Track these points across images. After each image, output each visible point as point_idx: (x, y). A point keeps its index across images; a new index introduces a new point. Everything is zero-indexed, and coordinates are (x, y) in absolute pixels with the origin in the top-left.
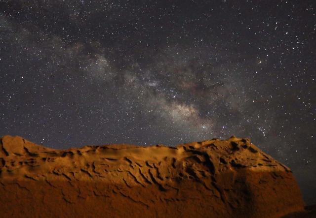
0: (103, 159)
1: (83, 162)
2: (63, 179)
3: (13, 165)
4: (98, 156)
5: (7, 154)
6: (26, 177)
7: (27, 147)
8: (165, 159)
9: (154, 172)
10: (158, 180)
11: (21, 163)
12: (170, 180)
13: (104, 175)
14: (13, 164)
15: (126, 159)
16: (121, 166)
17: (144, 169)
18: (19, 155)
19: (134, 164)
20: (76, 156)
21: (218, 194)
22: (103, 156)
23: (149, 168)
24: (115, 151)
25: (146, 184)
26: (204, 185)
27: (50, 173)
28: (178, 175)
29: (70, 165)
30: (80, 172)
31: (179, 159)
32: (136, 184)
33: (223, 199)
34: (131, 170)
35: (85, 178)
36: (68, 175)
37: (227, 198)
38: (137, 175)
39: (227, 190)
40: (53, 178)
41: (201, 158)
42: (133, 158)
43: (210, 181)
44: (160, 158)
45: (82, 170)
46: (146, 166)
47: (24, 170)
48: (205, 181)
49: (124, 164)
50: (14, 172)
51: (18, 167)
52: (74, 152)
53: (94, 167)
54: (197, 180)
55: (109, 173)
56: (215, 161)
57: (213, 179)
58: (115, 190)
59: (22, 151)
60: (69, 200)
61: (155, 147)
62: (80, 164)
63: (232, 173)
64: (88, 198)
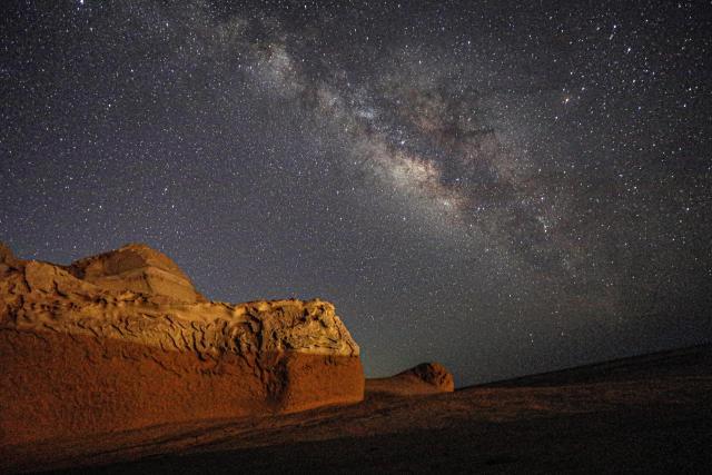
0: (140, 314)
1: (116, 315)
2: (90, 333)
3: (33, 308)
4: (135, 309)
5: (29, 290)
6: (45, 325)
7: (57, 281)
8: (217, 321)
9: (199, 336)
10: (200, 347)
11: (43, 306)
12: (214, 349)
13: (138, 334)
14: (33, 305)
15: (167, 317)
16: (160, 326)
17: (188, 331)
18: (45, 292)
19: (176, 325)
20: (110, 306)
21: (259, 373)
22: (141, 310)
23: (193, 330)
24: (156, 306)
25: (186, 350)
26: (247, 361)
27: (74, 324)
28: (223, 345)
29: (99, 317)
30: (111, 327)
31: (231, 324)
32: (173, 348)
33: (262, 379)
34: (171, 331)
35: (115, 335)
36: (96, 329)
37: (266, 380)
38: (177, 337)
39: (268, 371)
40: (78, 331)
41: (255, 327)
42: (176, 317)
43: (255, 357)
44: (210, 318)
45: (113, 326)
46: (190, 328)
47: (44, 317)
48: (248, 357)
49: (164, 323)
50: (32, 318)
51: (39, 310)
52: (110, 299)
53: (127, 324)
54: (240, 354)
55: (144, 332)
56: (267, 335)
57: (258, 355)
58: (148, 354)
59: (48, 287)
60: (92, 358)
61: (208, 305)
62: (113, 316)
63: (278, 353)
64: (114, 359)
